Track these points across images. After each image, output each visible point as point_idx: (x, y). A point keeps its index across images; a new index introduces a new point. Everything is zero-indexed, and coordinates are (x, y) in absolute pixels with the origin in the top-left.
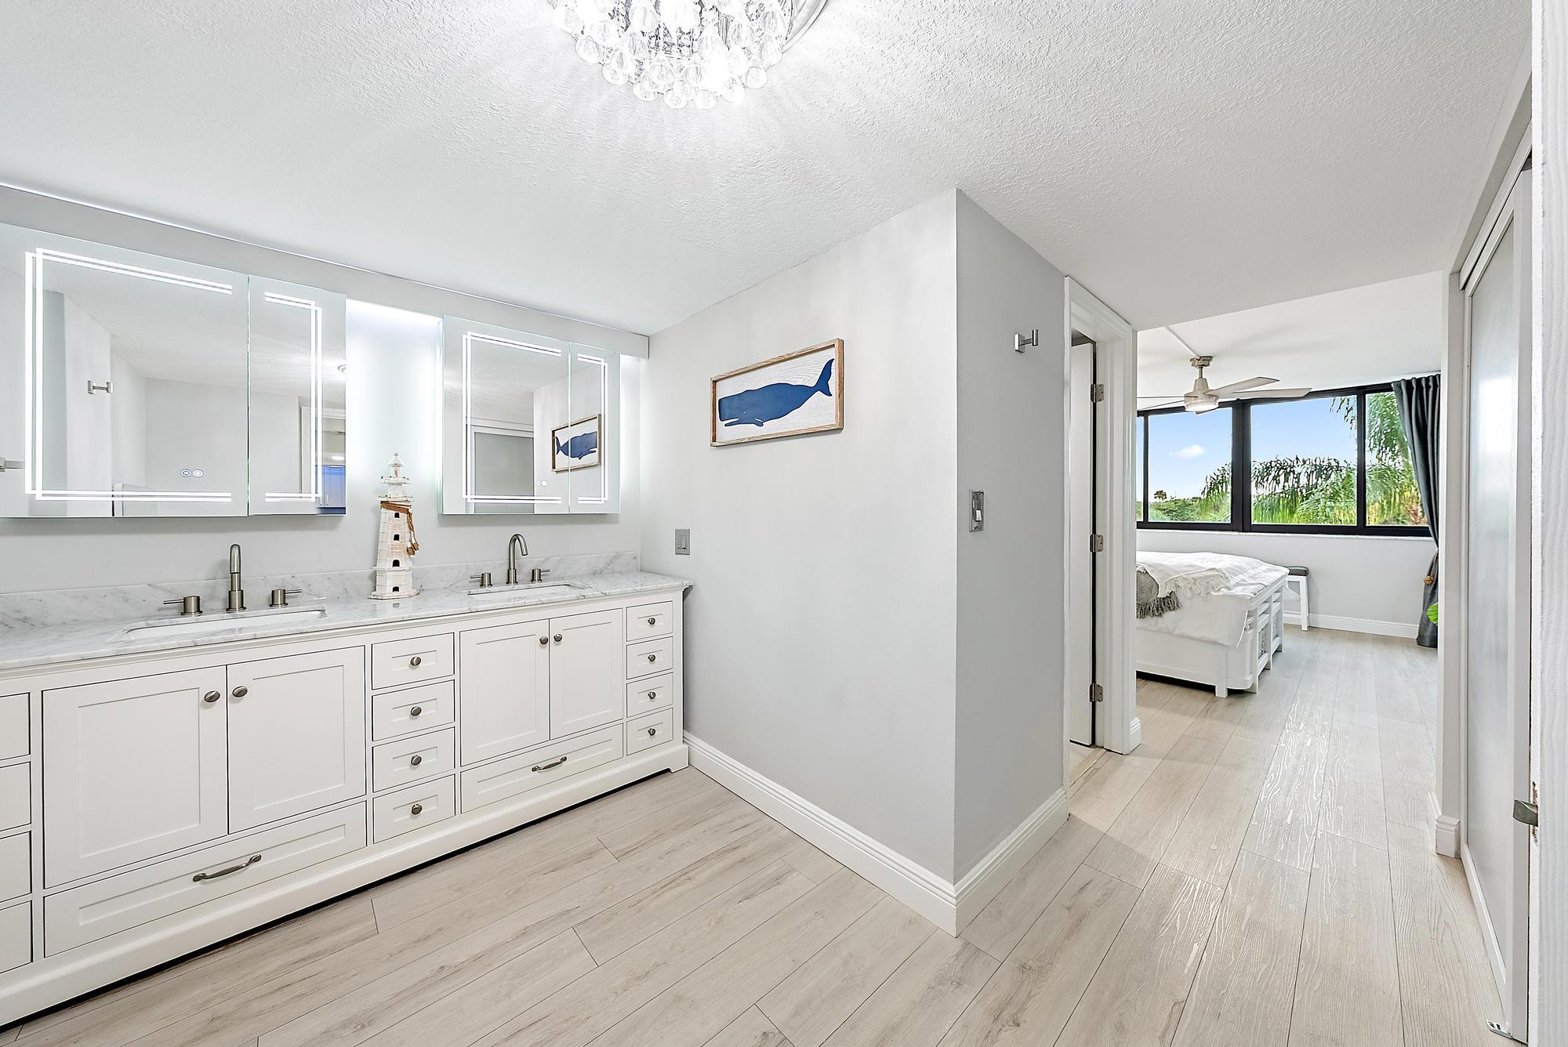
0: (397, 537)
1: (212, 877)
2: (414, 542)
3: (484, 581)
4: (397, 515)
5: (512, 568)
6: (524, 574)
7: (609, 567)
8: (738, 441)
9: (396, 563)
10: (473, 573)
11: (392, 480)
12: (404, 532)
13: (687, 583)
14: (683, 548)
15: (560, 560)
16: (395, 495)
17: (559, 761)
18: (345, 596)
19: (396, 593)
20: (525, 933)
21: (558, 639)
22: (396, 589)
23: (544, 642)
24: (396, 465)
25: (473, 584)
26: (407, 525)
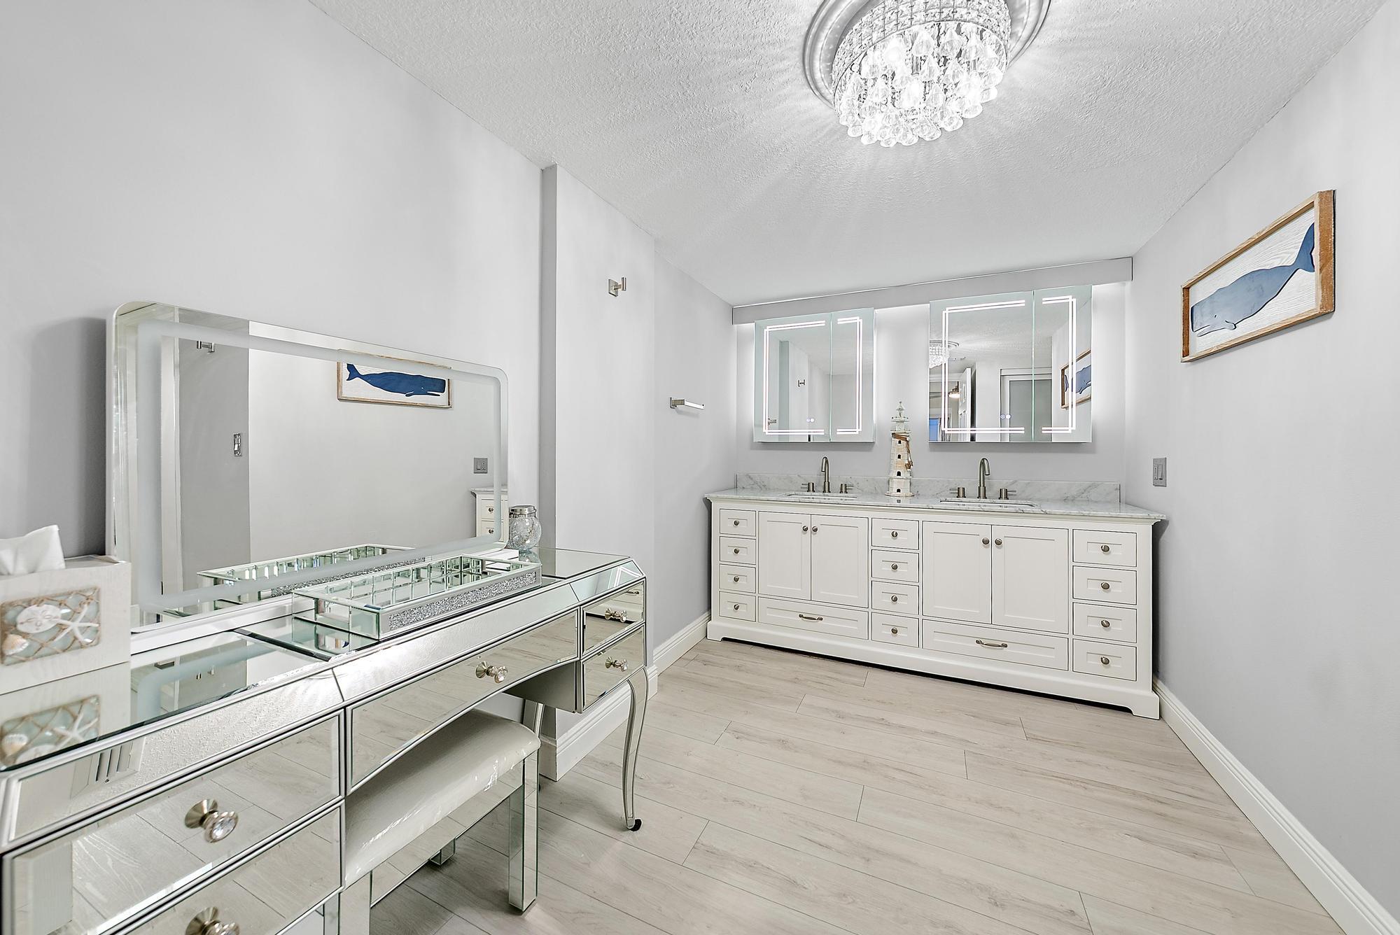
0: (899, 457)
1: (805, 618)
2: (910, 460)
3: (961, 493)
4: (900, 442)
5: (982, 485)
6: (993, 491)
7: (1084, 495)
8: (1206, 352)
9: (899, 474)
10: (953, 486)
11: (898, 419)
12: (904, 453)
13: (1158, 517)
14: (1160, 479)
15: (1029, 483)
16: (900, 429)
17: (1000, 644)
18: (875, 493)
19: (898, 493)
20: (934, 733)
21: (998, 543)
22: (899, 491)
23: (986, 542)
24: (900, 409)
25: (952, 495)
26: (906, 449)
